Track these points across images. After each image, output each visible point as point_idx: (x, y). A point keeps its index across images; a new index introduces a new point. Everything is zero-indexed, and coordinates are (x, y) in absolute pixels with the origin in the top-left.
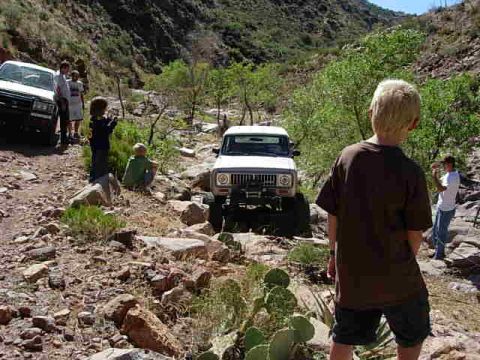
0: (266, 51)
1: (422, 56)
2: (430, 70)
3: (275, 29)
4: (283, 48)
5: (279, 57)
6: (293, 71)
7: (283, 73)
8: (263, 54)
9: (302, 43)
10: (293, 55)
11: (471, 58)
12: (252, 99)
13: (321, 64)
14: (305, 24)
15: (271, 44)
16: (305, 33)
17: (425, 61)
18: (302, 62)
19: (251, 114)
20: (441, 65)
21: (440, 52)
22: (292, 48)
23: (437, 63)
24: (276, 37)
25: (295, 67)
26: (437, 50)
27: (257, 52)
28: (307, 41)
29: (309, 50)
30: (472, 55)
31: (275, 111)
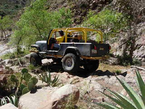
0: (5, 12)
1: (52, 5)
2: (55, 9)
3: (6, 5)
4: (10, 10)
5: (9, 13)
6: (14, 17)
7: (12, 18)
8: (4, 13)
9: (15, 8)
10: (13, 12)
11: (66, 3)
12: (4, 28)
13: (22, 13)
14: (15, 1)
15: (6, 10)
16: (16, 4)
17: (53, 7)
18: (17, 13)
19: (4, 32)
20: (58, 7)
21: (57, 3)
22: (13, 10)
23: (57, 6)
24: (7, 7)
25: (15, 15)
26: (56, 3)
27: (2, 13)
28: (17, 7)
29: (18, 9)
30: (66, 2)
31: (11, 30)
